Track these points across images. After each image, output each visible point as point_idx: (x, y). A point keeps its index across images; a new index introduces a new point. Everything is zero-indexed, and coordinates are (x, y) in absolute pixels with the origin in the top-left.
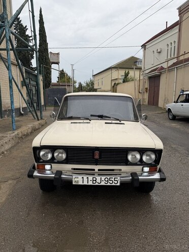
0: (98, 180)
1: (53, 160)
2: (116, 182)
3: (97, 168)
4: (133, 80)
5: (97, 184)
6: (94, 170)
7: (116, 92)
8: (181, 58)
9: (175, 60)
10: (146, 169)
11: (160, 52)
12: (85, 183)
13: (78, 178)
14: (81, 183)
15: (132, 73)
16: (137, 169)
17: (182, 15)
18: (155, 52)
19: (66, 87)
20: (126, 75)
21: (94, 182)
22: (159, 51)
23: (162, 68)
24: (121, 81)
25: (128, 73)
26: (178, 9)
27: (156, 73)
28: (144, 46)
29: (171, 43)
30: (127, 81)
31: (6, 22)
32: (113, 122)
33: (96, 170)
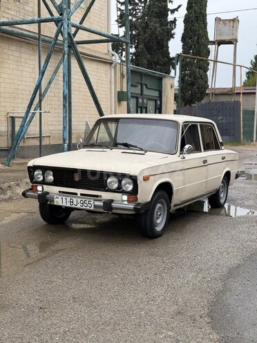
0: (75, 203)
1: (43, 182)
2: (90, 205)
3: (79, 191)
5: (74, 206)
6: (76, 194)
10: (125, 198)
12: (64, 204)
13: (58, 198)
14: (61, 204)
16: (116, 196)
21: (72, 204)
31: (65, 14)
32: (136, 152)
33: (79, 195)
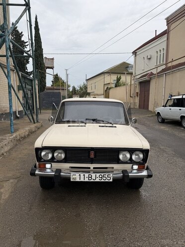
0: (94, 177)
1: (53, 160)
2: (109, 178)
3: (92, 166)
4: (124, 85)
5: (92, 180)
6: (89, 168)
7: (108, 98)
8: (170, 65)
9: (164, 67)
10: (136, 167)
11: (150, 59)
12: (82, 180)
13: (75, 175)
14: (78, 180)
15: (123, 78)
16: (127, 167)
17: (170, 25)
18: (146, 58)
19: (61, 91)
20: (118, 80)
21: (90, 179)
22: (149, 57)
23: (152, 74)
24: (113, 86)
25: (120, 78)
26: (166, 19)
27: (146, 78)
28: (135, 53)
29: (160, 50)
30: (119, 86)
31: (6, 32)
32: (107, 125)
33: (92, 168)
